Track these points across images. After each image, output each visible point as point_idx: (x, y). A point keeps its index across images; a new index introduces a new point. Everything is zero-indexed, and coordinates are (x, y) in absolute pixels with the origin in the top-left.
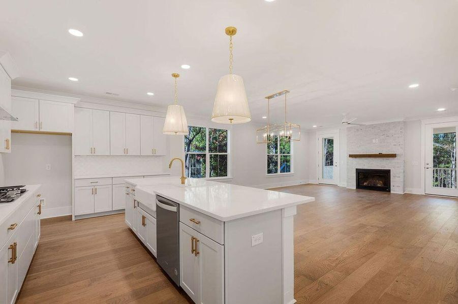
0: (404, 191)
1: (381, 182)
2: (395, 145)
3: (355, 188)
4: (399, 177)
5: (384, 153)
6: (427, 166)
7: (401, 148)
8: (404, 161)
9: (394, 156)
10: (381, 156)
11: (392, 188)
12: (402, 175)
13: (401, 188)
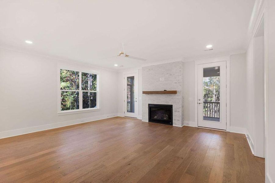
0: (182, 124)
1: (167, 116)
2: (176, 83)
3: (147, 121)
4: (179, 112)
5: (168, 90)
6: (199, 102)
7: (180, 85)
8: (183, 97)
9: (175, 92)
10: (165, 92)
11: (174, 121)
12: (180, 110)
13: (180, 122)
